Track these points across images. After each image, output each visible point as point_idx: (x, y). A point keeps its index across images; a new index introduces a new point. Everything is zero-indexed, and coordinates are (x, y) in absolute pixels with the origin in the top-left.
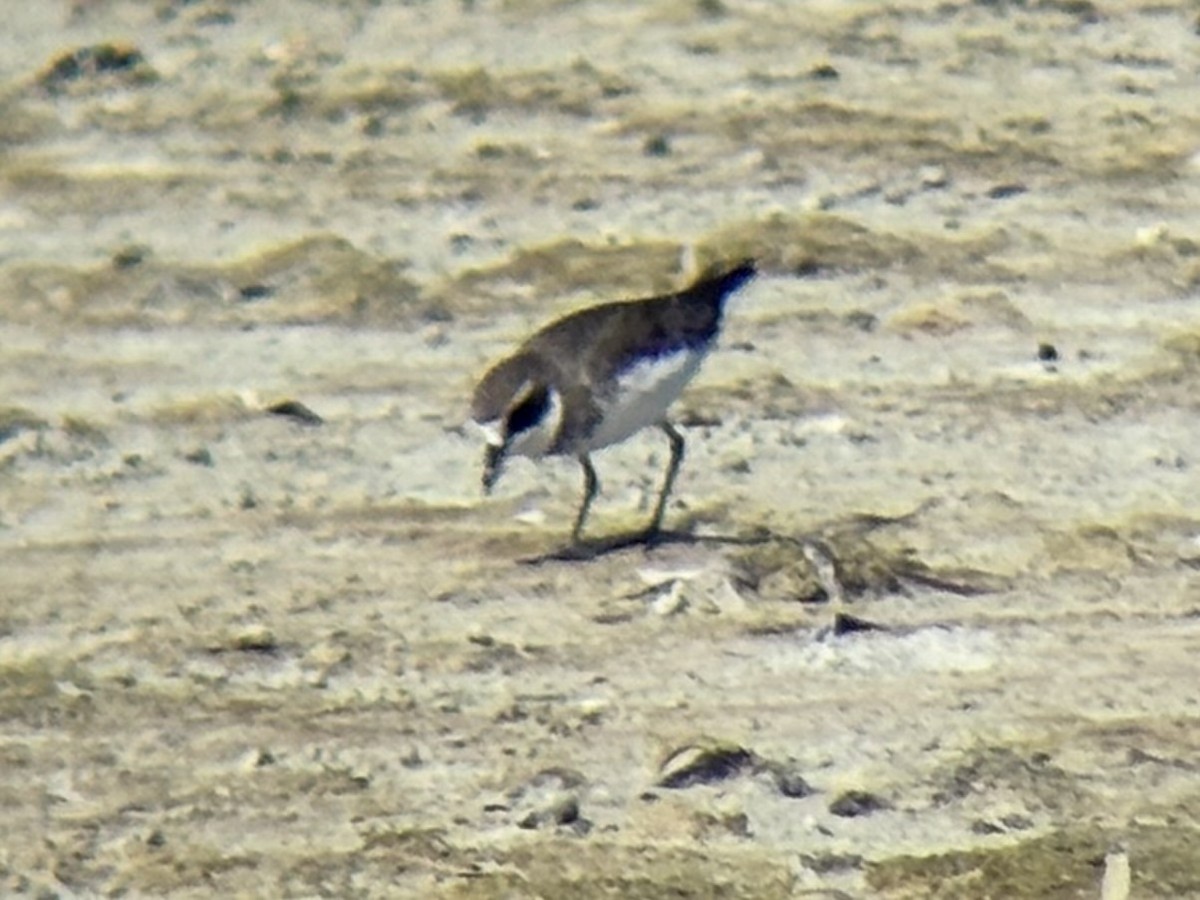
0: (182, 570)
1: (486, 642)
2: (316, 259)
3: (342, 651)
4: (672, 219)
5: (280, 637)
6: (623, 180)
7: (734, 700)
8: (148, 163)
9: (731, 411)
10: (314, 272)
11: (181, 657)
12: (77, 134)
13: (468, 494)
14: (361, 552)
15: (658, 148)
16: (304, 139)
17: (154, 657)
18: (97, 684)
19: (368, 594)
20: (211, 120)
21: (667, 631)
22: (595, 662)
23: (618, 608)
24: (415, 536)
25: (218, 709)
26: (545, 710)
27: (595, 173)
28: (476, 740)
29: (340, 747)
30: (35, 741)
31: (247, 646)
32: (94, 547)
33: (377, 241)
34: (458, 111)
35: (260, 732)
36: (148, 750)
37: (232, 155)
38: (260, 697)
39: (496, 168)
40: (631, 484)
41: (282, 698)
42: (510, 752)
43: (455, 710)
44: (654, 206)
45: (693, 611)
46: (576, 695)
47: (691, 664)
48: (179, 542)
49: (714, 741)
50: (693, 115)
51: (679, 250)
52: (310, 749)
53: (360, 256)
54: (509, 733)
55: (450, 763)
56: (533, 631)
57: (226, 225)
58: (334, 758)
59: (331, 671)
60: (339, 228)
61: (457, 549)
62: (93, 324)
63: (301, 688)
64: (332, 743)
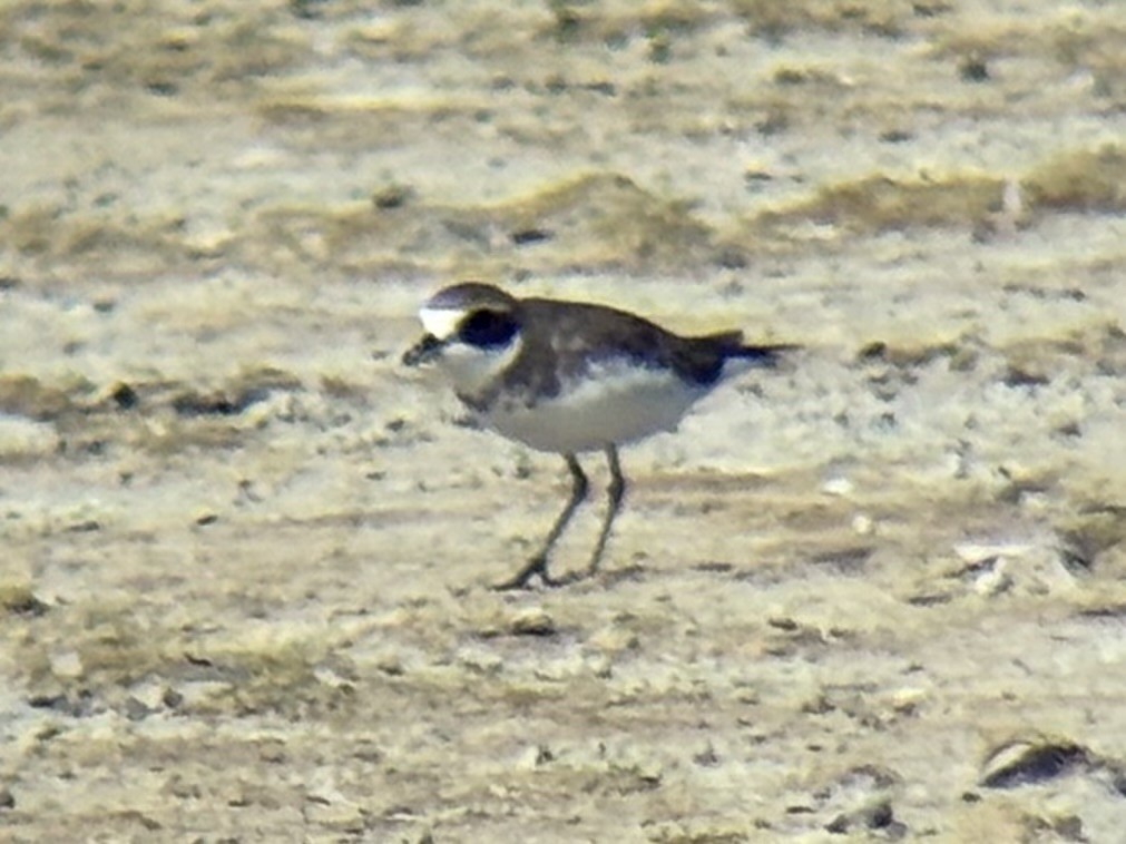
0: (453, 545)
1: (789, 626)
2: (596, 199)
3: (628, 635)
4: (991, 153)
5: (560, 620)
6: (937, 108)
7: (1065, 690)
8: (412, 94)
9: (1059, 367)
10: (594, 213)
11: (452, 643)
12: (332, 62)
13: (768, 460)
14: (649, 526)
15: (976, 72)
16: (584, 65)
17: (423, 642)
18: (359, 673)
19: (657, 572)
20: (478, 46)
21: (990, 612)
22: (911, 646)
23: (934, 587)
24: (706, 508)
25: (494, 700)
26: (856, 704)
27: (906, 102)
28: (780, 735)
29: (629, 742)
30: (292, 735)
31: (522, 630)
32: (355, 520)
33: (665, 177)
34: (753, 34)
35: (541, 725)
36: (416, 745)
37: (503, 84)
38: (539, 687)
39: (796, 96)
40: (948, 449)
41: (561, 687)
42: (815, 748)
43: (753, 702)
44: (971, 138)
45: (1019, 591)
46: (889, 684)
47: (1017, 651)
48: (449, 515)
49: (1042, 736)
50: (1015, 35)
51: (1000, 186)
52: (595, 743)
53: (646, 196)
54: (814, 725)
55: (749, 760)
56: (841, 614)
57: (497, 163)
58: (621, 755)
59: (617, 656)
60: (623, 165)
61: (754, 521)
62: (352, 273)
63: (582, 677)
64: (619, 737)
